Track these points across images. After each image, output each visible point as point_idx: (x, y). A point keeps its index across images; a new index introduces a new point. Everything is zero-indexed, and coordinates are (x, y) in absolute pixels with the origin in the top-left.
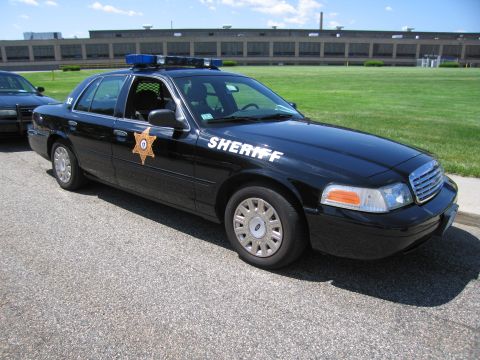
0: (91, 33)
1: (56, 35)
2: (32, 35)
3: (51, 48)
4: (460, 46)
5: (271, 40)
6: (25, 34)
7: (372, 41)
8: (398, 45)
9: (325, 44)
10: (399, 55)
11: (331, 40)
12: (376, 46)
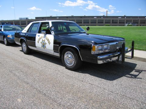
0: (36, 18)
1: (27, 18)
2: (21, 18)
3: (25, 22)
4: (138, 20)
5: (83, 19)
6: (19, 18)
7: (111, 19)
8: (119, 20)
9: (98, 20)
10: (119, 23)
11: (100, 19)
12: (113, 20)
